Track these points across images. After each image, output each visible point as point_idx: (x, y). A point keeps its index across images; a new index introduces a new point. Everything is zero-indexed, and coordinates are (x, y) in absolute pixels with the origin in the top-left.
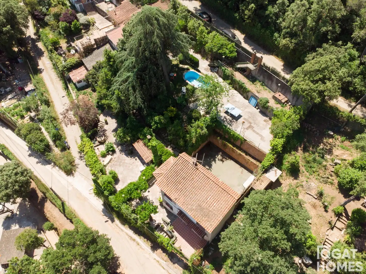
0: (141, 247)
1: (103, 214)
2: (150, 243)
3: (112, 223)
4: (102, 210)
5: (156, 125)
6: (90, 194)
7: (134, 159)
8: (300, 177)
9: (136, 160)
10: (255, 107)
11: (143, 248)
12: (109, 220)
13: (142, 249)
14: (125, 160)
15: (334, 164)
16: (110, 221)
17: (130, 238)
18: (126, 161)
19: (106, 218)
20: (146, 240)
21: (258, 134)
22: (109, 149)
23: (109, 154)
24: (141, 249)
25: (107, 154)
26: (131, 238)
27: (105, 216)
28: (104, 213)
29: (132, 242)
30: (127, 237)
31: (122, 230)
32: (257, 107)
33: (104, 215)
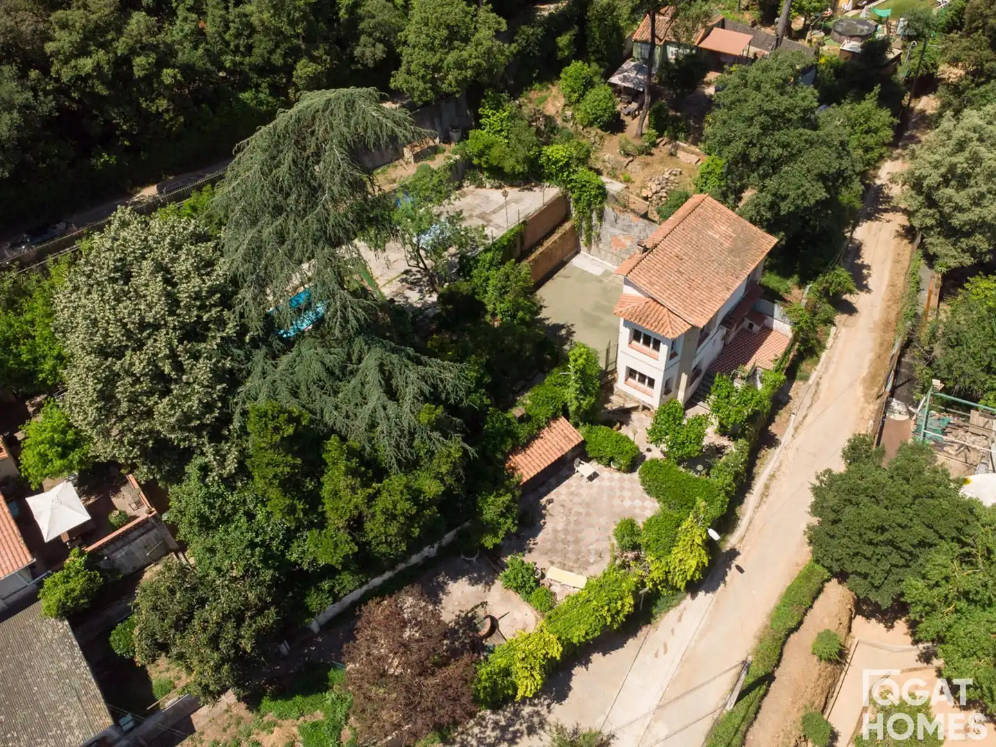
0: (778, 469)
1: (722, 585)
2: (763, 452)
3: (738, 554)
4: (710, 595)
6: (666, 652)
7: (549, 507)
9: (550, 501)
11: (778, 464)
12: (733, 566)
13: (780, 466)
16: (738, 561)
17: (765, 499)
19: (732, 573)
20: (758, 462)
23: (539, 585)
24: (783, 469)
26: (764, 495)
27: (727, 579)
28: (718, 585)
29: (773, 492)
30: (764, 507)
31: (750, 522)
33: (725, 582)
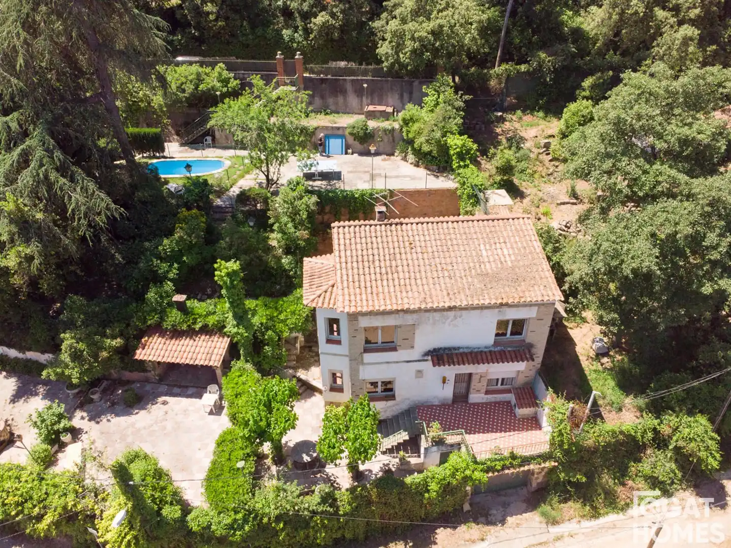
5: (176, 265)
7: (158, 405)
8: (525, 191)
9: (165, 403)
10: (346, 153)
14: (133, 425)
15: (544, 149)
18: (138, 425)
21: (397, 177)
22: (56, 427)
23: (62, 446)
25: (57, 452)
32: (350, 151)
